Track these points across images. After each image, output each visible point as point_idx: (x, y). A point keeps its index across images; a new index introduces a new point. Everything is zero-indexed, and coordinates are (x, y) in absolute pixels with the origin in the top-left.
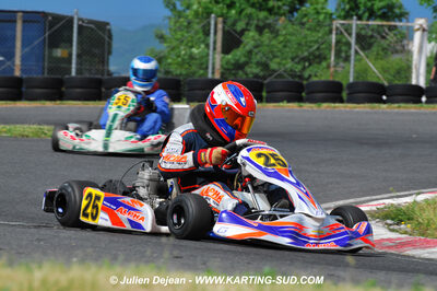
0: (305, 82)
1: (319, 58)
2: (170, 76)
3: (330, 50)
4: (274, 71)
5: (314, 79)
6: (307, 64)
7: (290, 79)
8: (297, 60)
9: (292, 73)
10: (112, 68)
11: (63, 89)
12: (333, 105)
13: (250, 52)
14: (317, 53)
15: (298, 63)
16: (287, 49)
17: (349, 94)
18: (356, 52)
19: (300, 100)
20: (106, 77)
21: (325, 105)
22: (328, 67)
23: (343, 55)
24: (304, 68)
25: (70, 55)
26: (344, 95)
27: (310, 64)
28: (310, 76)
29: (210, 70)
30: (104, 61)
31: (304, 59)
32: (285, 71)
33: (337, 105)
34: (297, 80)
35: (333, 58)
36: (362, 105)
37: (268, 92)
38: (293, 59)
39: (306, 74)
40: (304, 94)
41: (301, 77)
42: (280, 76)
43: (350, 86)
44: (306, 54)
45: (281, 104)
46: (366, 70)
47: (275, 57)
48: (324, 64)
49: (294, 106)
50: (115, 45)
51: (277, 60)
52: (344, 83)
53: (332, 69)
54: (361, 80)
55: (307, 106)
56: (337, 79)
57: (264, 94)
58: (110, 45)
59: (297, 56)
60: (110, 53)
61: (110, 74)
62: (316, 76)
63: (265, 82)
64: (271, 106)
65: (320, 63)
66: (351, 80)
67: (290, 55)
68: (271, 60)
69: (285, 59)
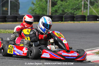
0: (75, 16)
1: (78, 9)
2: (36, 15)
3: (82, 6)
4: (66, 13)
5: (78, 15)
6: (75, 10)
7: (71, 15)
8: (72, 9)
9: (71, 13)
10: (20, 13)
11: (6, 19)
12: (83, 22)
13: (59, 7)
14: (78, 7)
15: (73, 10)
16: (69, 6)
17: (88, 19)
18: (90, 7)
19: (74, 20)
20: (18, 15)
21: (81, 22)
22: (81, 11)
23: (86, 8)
24: (74, 12)
25: (8, 9)
26: (86, 19)
27: (76, 11)
28: (76, 14)
29: (48, 13)
30: (17, 11)
31: (74, 9)
32: (69, 13)
33: (85, 22)
34: (73, 15)
35: (83, 9)
36: (91, 22)
37: (65, 19)
38: (71, 9)
39: (75, 13)
40: (75, 19)
41: (74, 14)
42: (68, 14)
43: (88, 16)
44: (75, 7)
45: (68, 22)
46: (92, 12)
47: (66, 8)
48: (80, 10)
49: (72, 22)
50: (21, 6)
51: (67, 9)
52: (86, 16)
53: (83, 12)
54: (91, 14)
55: (76, 22)
56: (84, 14)
57: (63, 19)
58: (19, 6)
59: (72, 8)
60: (19, 8)
61: (19, 14)
62: (78, 14)
63: (64, 16)
64: (65, 23)
65: (79, 10)
66: (88, 14)
67: (70, 8)
68: (65, 9)
69: (69, 9)
